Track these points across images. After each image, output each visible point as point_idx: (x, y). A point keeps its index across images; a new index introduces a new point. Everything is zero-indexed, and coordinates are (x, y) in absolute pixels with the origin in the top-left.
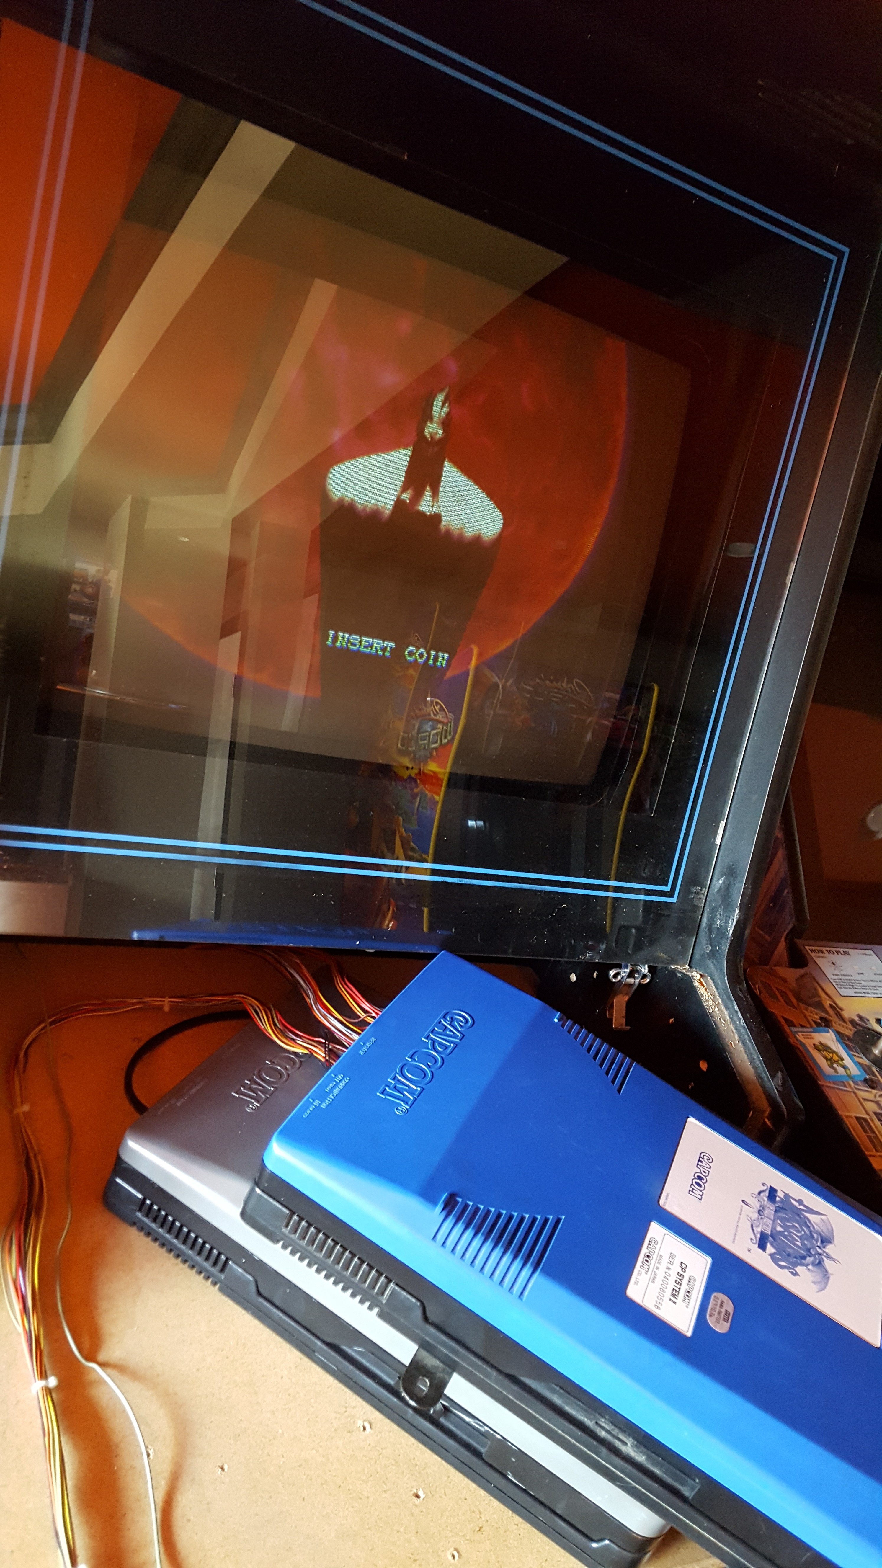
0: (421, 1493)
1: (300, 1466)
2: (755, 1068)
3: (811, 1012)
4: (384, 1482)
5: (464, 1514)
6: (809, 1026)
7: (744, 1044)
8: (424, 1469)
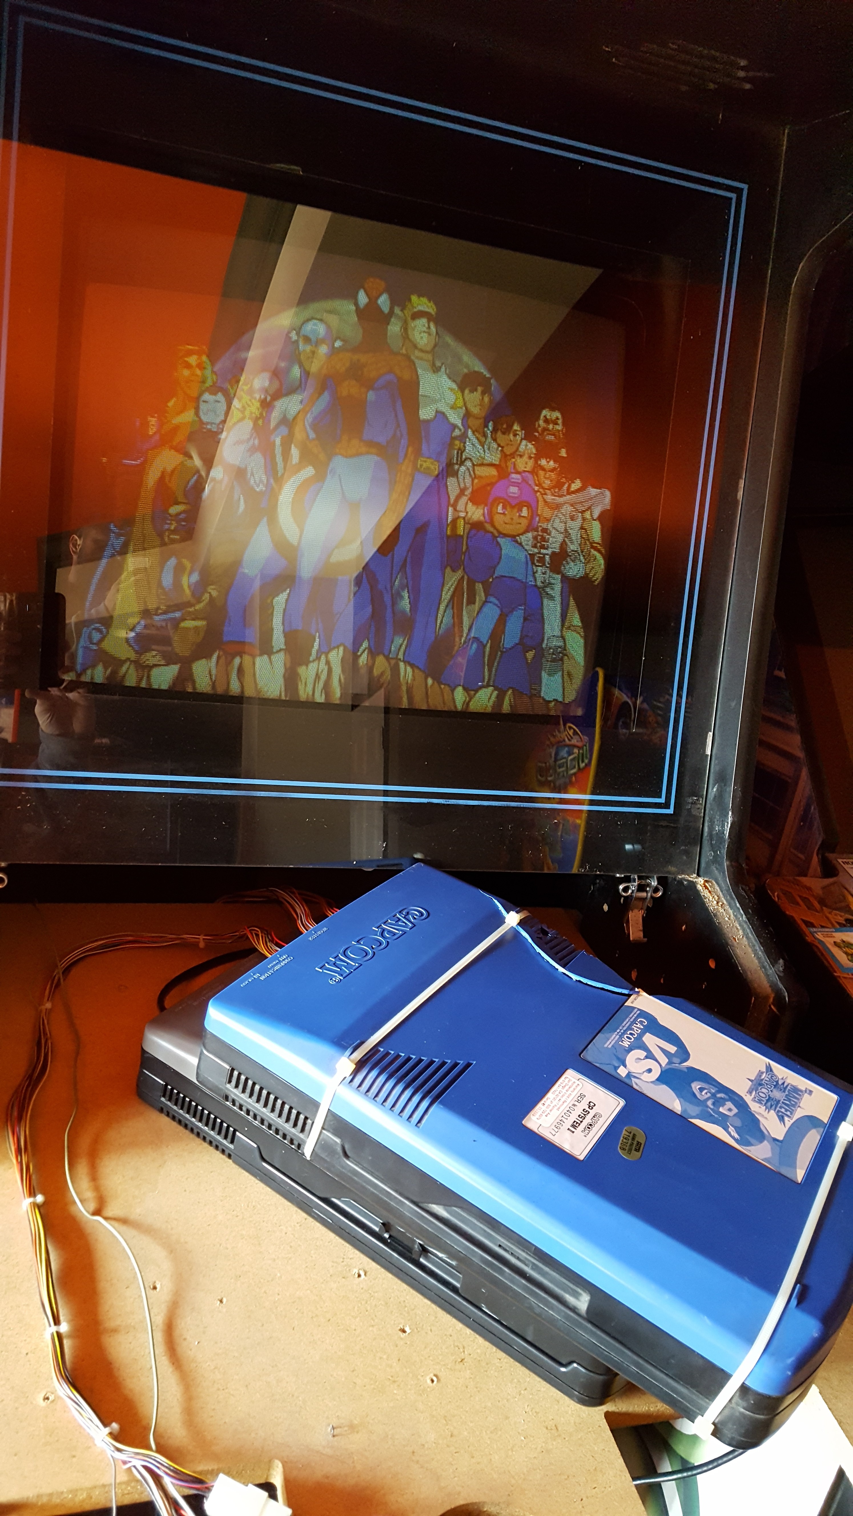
0: (407, 1329)
1: (293, 1302)
2: (759, 959)
3: (836, 915)
4: (372, 1319)
5: (447, 1348)
6: (830, 926)
7: (748, 938)
8: (413, 1310)
